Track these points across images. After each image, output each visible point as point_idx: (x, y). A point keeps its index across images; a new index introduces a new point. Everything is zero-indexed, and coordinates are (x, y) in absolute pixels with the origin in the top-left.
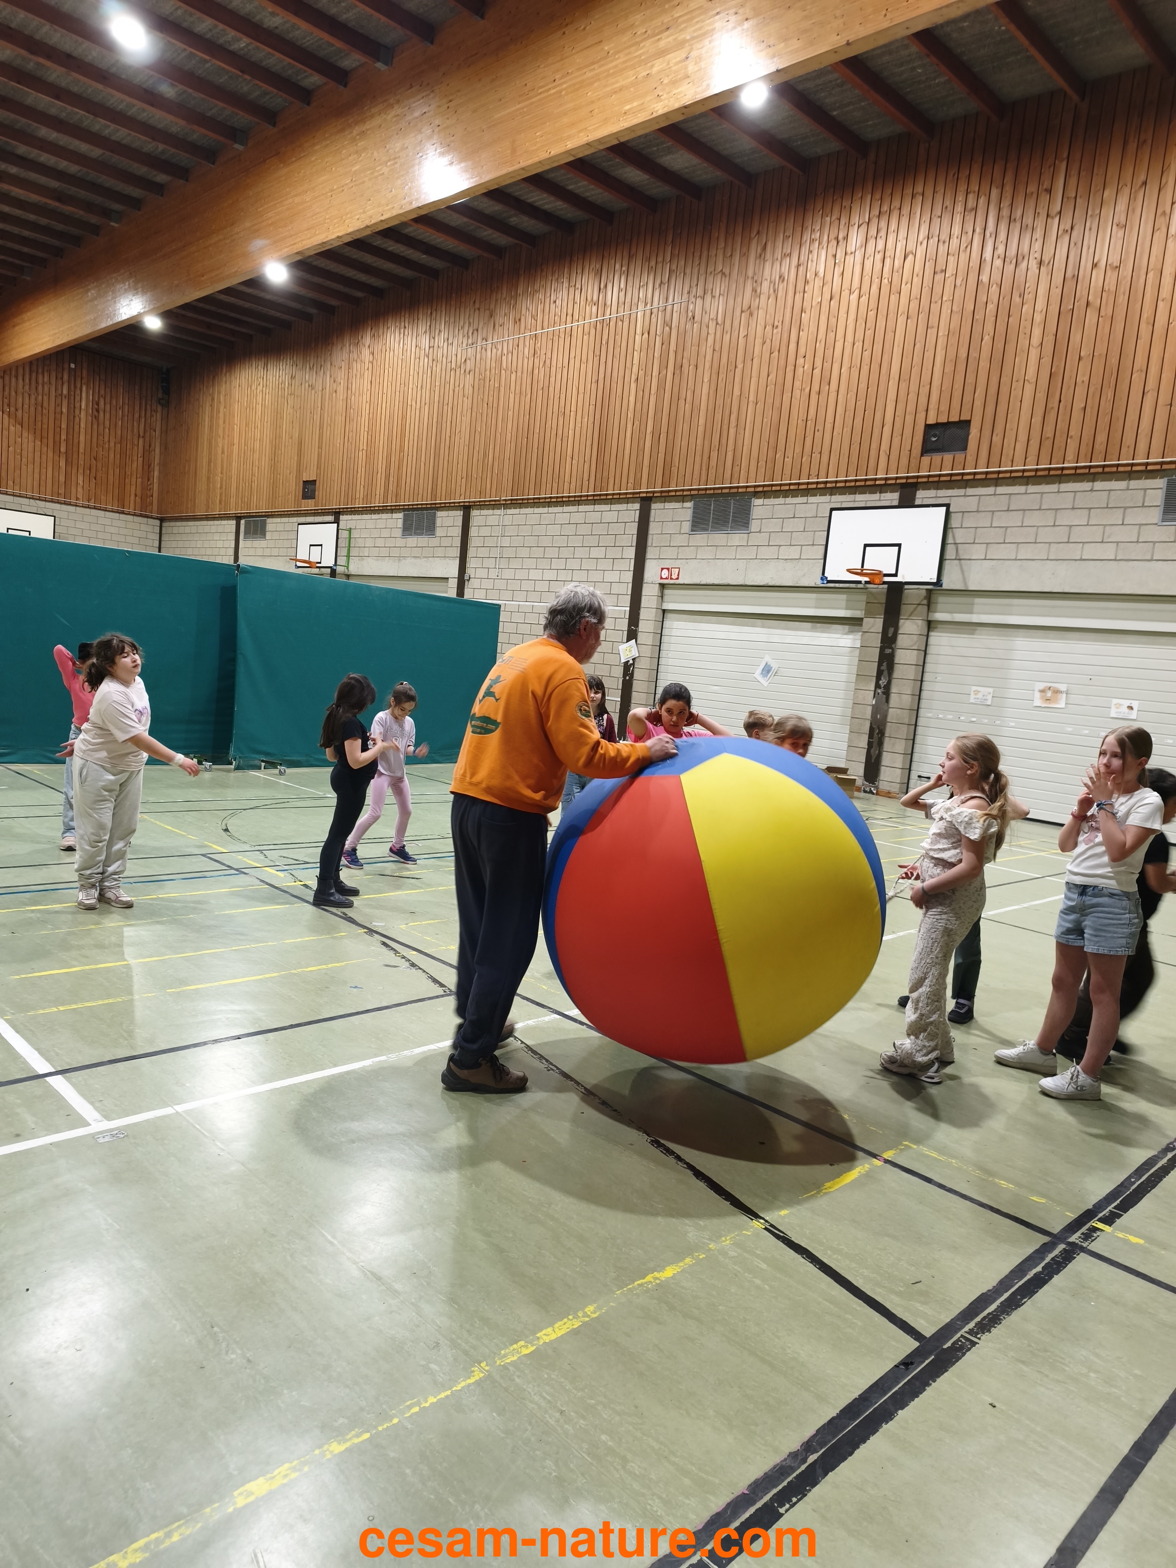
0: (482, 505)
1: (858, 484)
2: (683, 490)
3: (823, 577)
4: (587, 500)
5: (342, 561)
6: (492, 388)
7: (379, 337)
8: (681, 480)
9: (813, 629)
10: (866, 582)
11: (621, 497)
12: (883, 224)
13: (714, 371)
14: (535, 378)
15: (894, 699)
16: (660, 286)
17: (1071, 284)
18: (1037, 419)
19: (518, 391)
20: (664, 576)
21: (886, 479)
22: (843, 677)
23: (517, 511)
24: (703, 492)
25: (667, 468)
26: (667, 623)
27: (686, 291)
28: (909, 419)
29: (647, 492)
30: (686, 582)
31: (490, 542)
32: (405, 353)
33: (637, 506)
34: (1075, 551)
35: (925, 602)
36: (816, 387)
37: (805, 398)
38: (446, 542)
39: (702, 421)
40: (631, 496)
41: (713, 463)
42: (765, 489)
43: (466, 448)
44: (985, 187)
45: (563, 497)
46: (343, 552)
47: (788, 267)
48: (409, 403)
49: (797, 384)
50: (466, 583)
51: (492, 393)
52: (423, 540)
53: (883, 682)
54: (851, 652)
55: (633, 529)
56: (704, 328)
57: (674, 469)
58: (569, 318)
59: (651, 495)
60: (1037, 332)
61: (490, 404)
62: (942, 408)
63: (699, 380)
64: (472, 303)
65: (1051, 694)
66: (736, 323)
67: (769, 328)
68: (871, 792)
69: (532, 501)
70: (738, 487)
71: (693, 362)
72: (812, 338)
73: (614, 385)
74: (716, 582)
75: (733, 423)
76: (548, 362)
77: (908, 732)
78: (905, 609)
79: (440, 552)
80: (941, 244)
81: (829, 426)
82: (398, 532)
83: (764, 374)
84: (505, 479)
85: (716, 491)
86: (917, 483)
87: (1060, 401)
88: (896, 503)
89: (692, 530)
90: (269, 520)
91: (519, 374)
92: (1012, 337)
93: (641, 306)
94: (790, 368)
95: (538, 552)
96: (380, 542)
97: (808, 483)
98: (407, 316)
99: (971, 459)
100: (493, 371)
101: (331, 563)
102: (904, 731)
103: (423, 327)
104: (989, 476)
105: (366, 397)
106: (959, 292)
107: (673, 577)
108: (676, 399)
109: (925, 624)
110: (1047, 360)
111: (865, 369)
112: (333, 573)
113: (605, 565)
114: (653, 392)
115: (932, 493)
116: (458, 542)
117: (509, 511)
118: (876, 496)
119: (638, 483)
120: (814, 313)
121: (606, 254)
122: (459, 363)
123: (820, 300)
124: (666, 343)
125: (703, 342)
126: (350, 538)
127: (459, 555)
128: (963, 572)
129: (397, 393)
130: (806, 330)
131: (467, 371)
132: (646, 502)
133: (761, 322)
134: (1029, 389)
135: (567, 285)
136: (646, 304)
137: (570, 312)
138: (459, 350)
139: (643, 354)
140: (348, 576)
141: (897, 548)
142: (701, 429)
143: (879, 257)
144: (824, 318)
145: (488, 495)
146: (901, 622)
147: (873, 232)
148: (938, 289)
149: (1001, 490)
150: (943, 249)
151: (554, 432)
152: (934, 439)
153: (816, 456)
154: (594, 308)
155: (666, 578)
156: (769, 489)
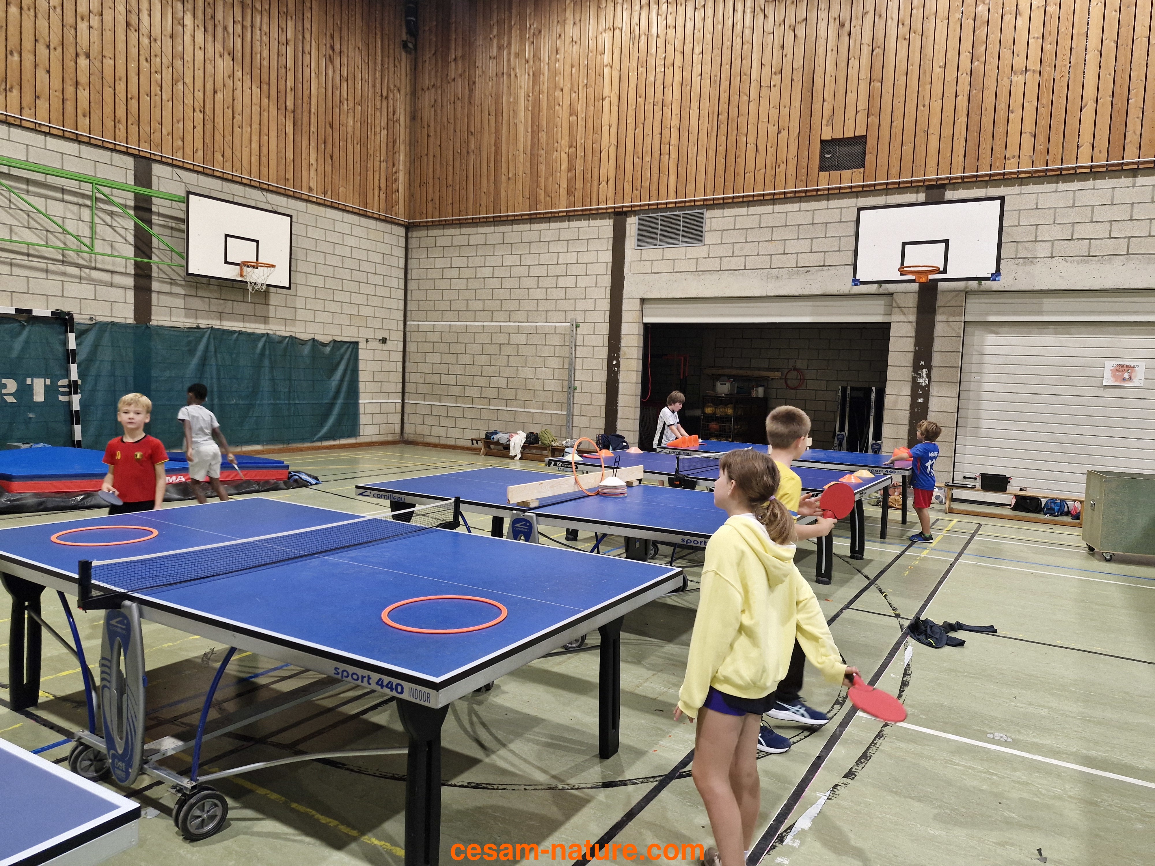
90: (709, 214)
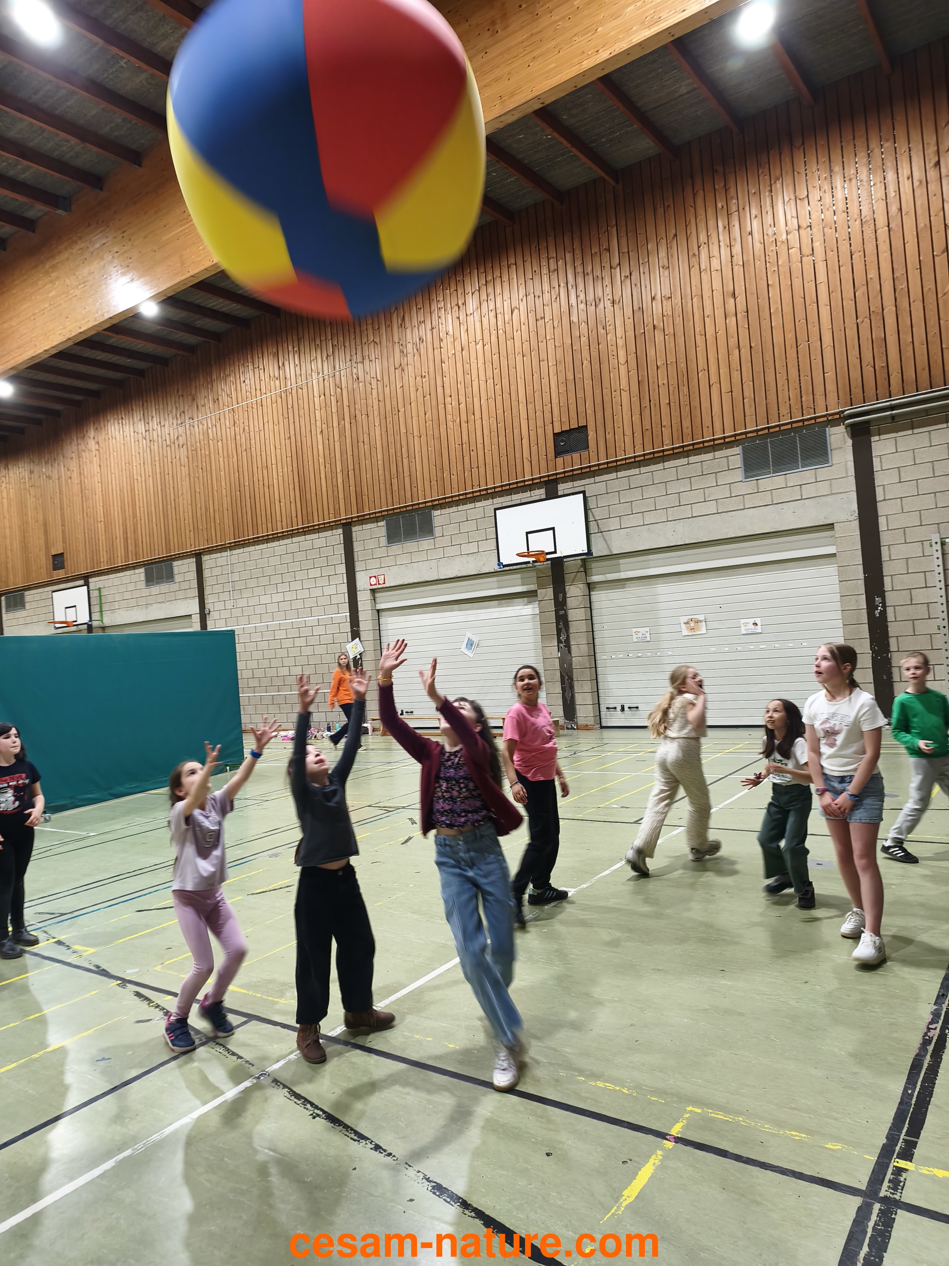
0: (211, 551)
1: (511, 487)
2: (375, 513)
3: (500, 563)
4: (298, 532)
5: (96, 616)
6: (204, 455)
7: (101, 429)
8: (372, 505)
9: (500, 606)
10: (534, 562)
11: (326, 525)
12: (490, 290)
13: (382, 417)
14: (238, 442)
15: (574, 649)
16: (327, 358)
17: (638, 315)
18: (636, 417)
19: (225, 455)
20: (373, 583)
21: (532, 480)
22: (531, 639)
23: (241, 550)
24: (392, 512)
25: (359, 497)
26: (382, 620)
27: (348, 359)
28: (540, 431)
29: (346, 519)
30: (392, 585)
31: (222, 580)
32: (126, 439)
33: (340, 531)
34: (686, 512)
35: (582, 569)
36: (464, 418)
37: (457, 427)
38: (184, 586)
39: (380, 457)
40: (334, 524)
41: (395, 488)
42: (440, 502)
43: (190, 507)
44: (561, 253)
45: (277, 533)
46: (95, 609)
47: (424, 331)
48: (135, 478)
49: (449, 417)
50: (207, 616)
51: (204, 459)
52: (164, 587)
53: (563, 638)
54: (533, 618)
55: (341, 550)
56: (368, 385)
57: (365, 498)
58: (258, 392)
59: (350, 520)
60: (622, 353)
61: (204, 469)
62: (563, 420)
63: (371, 426)
64: (176, 392)
65: (693, 623)
66: (392, 378)
67: (419, 378)
68: (572, 728)
69: (252, 541)
70: (418, 504)
71: (364, 412)
72: (453, 381)
73: (304, 439)
74: (416, 581)
75: (405, 455)
76: (247, 428)
77: (590, 674)
78: (568, 577)
79: (181, 595)
80: (537, 298)
81: (480, 446)
82: (142, 584)
83: (422, 413)
84: (227, 527)
85: (402, 510)
86: (557, 478)
87: (650, 401)
88: (544, 497)
89: (389, 543)
91: (224, 441)
92: (604, 358)
93: (315, 375)
94: (441, 406)
95: (265, 581)
96: (127, 595)
97: (473, 492)
98: (123, 409)
99: (593, 455)
100: (202, 442)
101: (86, 619)
102: (587, 674)
103: (137, 416)
104: (610, 465)
105: (97, 479)
106: (558, 331)
107: (380, 582)
108: (356, 443)
109: (586, 586)
110: (633, 373)
111: (499, 398)
112: (90, 628)
113: (321, 582)
114: (336, 440)
115: (570, 484)
116: (195, 584)
117: (234, 552)
118: (528, 494)
119: (337, 512)
120: (452, 361)
121: (279, 340)
122: (172, 440)
123: (454, 352)
124: (340, 400)
125: (369, 395)
126: (100, 596)
127: (197, 595)
128: (606, 541)
129: (124, 471)
130: (447, 376)
131: (181, 445)
132: (347, 527)
133: (412, 374)
134: (625, 395)
135: (252, 368)
136: (318, 374)
137: (258, 388)
138: (171, 429)
139: (323, 411)
140: (103, 628)
141: (552, 531)
142: (380, 462)
143: (492, 314)
144: (459, 365)
145: (214, 541)
146: (567, 587)
147: (484, 297)
148: (541, 332)
149: (620, 474)
150: (539, 302)
151: (261, 483)
152: (562, 444)
153: (475, 470)
154: (277, 382)
155: (375, 585)
156: (444, 501)
